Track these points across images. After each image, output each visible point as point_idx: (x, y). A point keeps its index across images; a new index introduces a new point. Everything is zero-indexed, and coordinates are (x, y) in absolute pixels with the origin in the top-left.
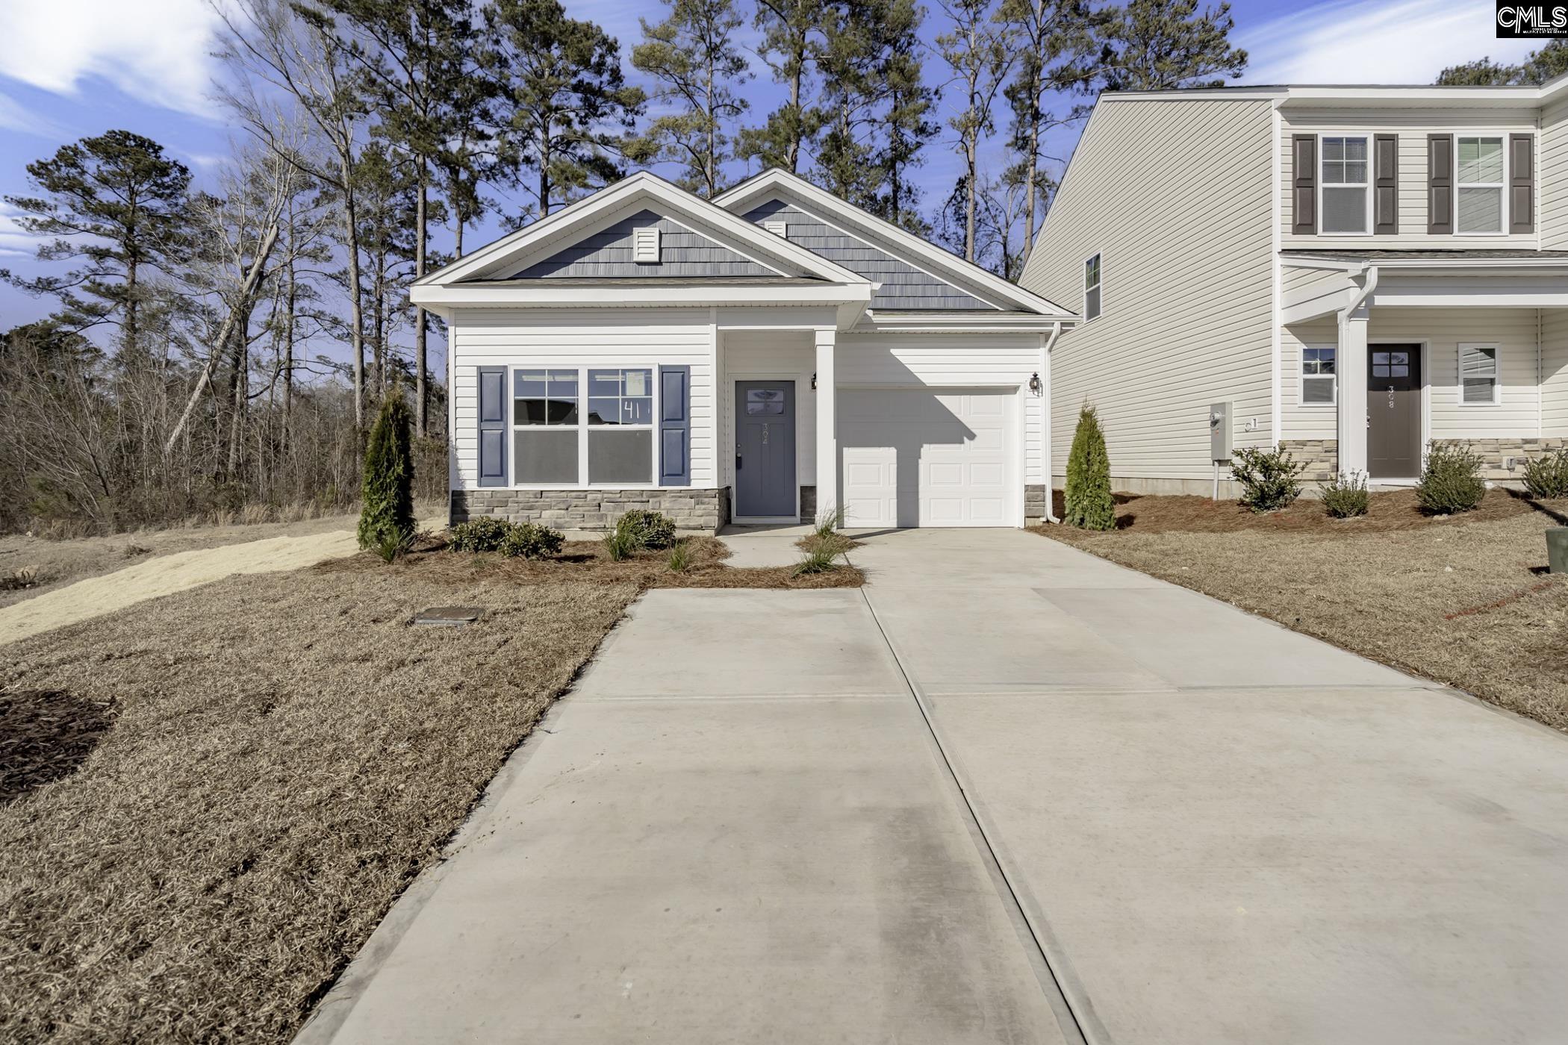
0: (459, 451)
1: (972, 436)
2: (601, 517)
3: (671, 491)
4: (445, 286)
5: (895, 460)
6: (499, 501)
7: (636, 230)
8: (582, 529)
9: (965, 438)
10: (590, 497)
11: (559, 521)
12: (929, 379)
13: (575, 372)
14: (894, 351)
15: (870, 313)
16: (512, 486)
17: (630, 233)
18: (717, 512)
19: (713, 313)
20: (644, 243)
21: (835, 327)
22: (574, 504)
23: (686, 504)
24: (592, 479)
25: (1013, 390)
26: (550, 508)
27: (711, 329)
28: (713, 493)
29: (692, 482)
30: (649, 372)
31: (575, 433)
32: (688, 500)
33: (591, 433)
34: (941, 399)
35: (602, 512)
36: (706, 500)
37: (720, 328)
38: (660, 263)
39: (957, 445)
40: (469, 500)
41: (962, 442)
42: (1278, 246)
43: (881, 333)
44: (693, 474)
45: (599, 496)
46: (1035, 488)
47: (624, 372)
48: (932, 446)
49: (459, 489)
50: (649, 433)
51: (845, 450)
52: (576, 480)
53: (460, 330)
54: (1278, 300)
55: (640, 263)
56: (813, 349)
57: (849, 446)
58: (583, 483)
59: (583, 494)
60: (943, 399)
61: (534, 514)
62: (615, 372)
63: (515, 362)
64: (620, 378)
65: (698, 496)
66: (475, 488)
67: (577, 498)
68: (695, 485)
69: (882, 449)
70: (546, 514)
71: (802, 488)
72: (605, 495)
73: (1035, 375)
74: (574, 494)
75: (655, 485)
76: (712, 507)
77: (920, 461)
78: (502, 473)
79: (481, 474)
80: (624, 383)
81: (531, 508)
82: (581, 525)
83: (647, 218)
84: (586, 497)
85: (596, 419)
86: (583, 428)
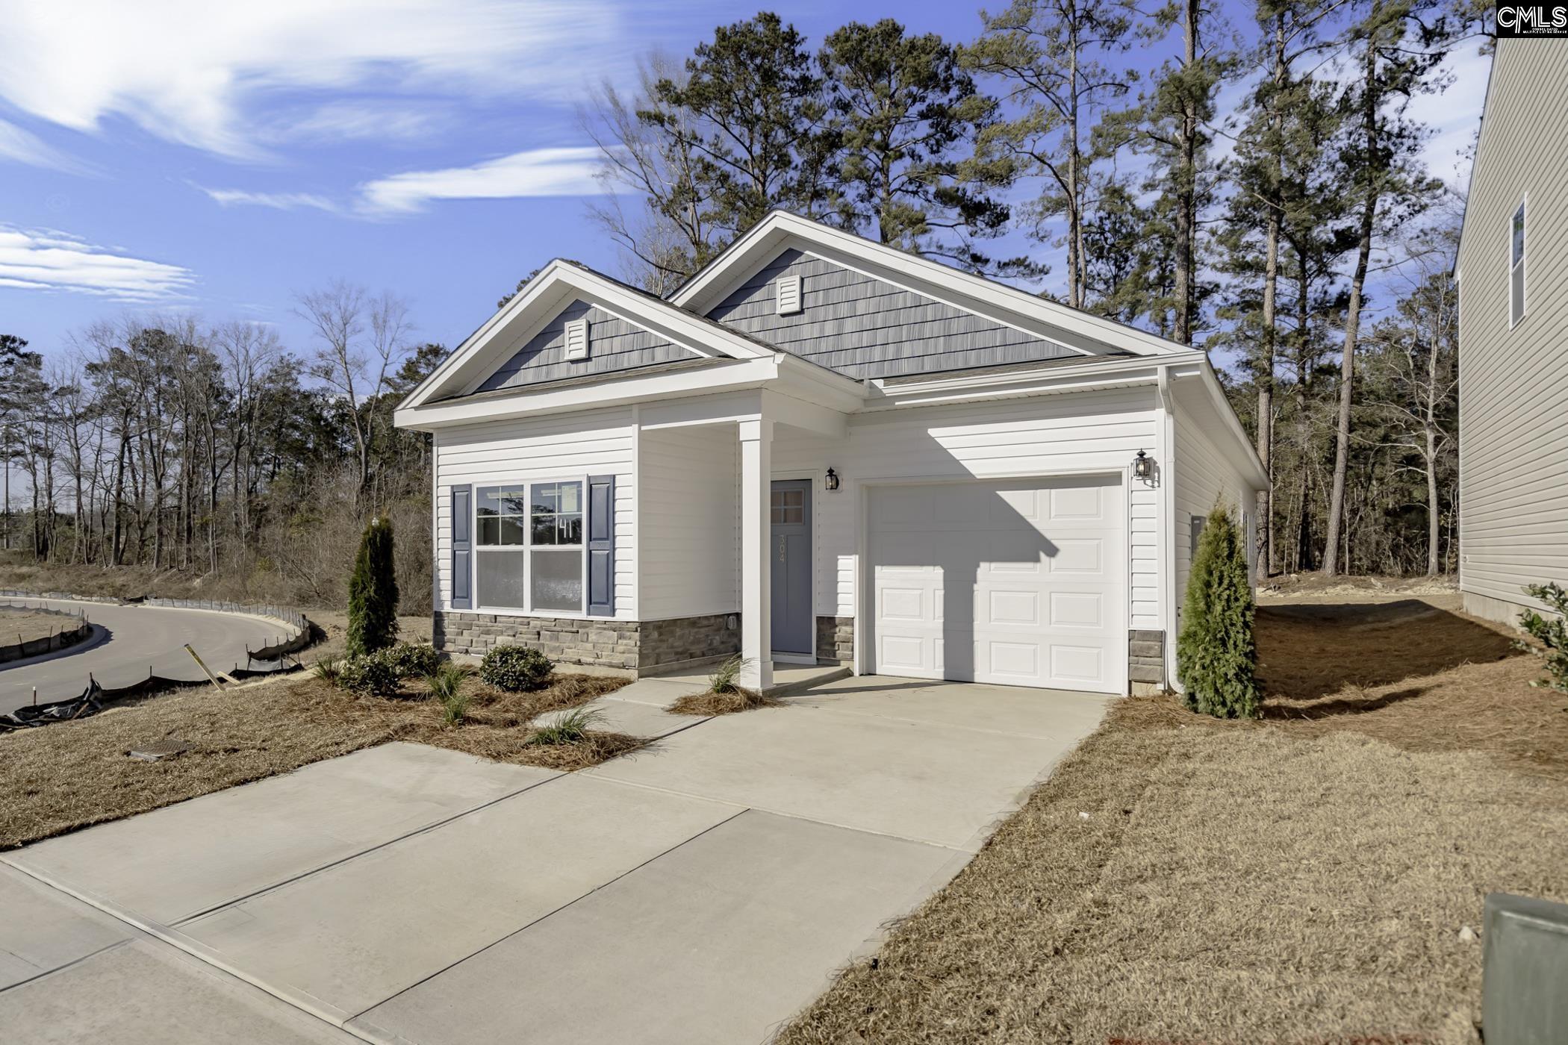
0: (441, 572)
1: (1052, 551)
3: (597, 622)
4: (416, 408)
5: (941, 585)
6: (466, 624)
7: (567, 325)
9: (1042, 555)
10: (532, 624)
12: (980, 469)
13: (521, 487)
14: (933, 432)
15: (879, 384)
16: (475, 611)
17: (562, 331)
18: (637, 649)
19: (635, 410)
20: (574, 338)
21: (759, 416)
22: (520, 630)
23: (609, 638)
24: (534, 605)
25: (1112, 479)
26: (502, 633)
27: (633, 430)
28: (634, 626)
29: (617, 612)
30: (580, 483)
31: (521, 553)
32: (612, 632)
33: (534, 554)
34: (1005, 495)
35: (541, 641)
36: (629, 634)
37: (644, 428)
38: (588, 359)
39: (1030, 565)
40: (446, 622)
41: (1037, 560)
43: (904, 409)
44: (618, 603)
45: (539, 623)
46: (1146, 635)
47: (560, 485)
48: (993, 565)
49: (439, 610)
50: (579, 553)
51: (878, 569)
52: (521, 605)
53: (441, 450)
55: (571, 362)
56: (738, 445)
57: (882, 565)
58: (527, 609)
59: (527, 620)
60: (1007, 495)
61: (490, 639)
62: (551, 486)
63: (479, 480)
64: (556, 493)
65: (620, 628)
66: (450, 609)
67: (521, 624)
68: (621, 616)
70: (498, 639)
71: (820, 619)
72: (544, 623)
73: (1142, 455)
74: (519, 620)
75: (583, 614)
76: (633, 643)
77: (976, 587)
78: (468, 596)
79: (454, 596)
80: (560, 497)
81: (488, 633)
83: (575, 310)
84: (529, 624)
85: (537, 539)
86: (527, 547)
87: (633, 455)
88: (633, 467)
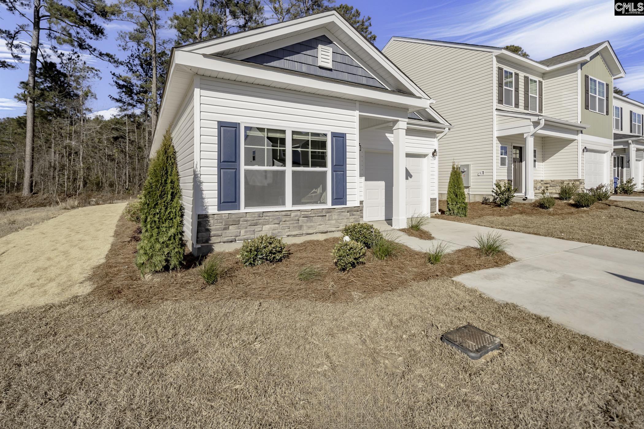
1: (411, 176)
2: (300, 227)
3: (338, 209)
4: (205, 56)
5: (384, 188)
6: (234, 221)
7: (320, 46)
8: (288, 236)
9: (409, 177)
10: (293, 214)
11: (274, 232)
13: (283, 132)
14: (387, 135)
16: (243, 210)
17: (316, 48)
20: (325, 55)
22: (284, 219)
23: (345, 216)
24: (294, 203)
26: (268, 223)
27: (357, 113)
29: (347, 203)
30: (326, 135)
31: (283, 172)
32: (345, 213)
33: (294, 173)
35: (301, 224)
36: (355, 213)
37: (363, 113)
38: (333, 70)
40: (211, 221)
41: (407, 179)
42: (495, 108)
44: (348, 198)
45: (299, 213)
46: (433, 199)
47: (312, 134)
49: (204, 213)
50: (326, 172)
52: (283, 204)
53: (204, 92)
54: (495, 128)
55: (321, 68)
58: (289, 206)
59: (289, 213)
61: (257, 228)
62: (307, 134)
63: (244, 121)
65: (351, 211)
66: (216, 211)
67: (285, 215)
68: (349, 204)
69: (379, 182)
70: (266, 228)
72: (303, 213)
73: (435, 150)
74: (284, 213)
75: (329, 205)
76: (357, 217)
78: (236, 200)
79: (220, 201)
81: (256, 225)
82: (288, 233)
83: (325, 40)
84: (290, 215)
85: (295, 163)
86: (289, 169)
87: (357, 125)
88: (357, 131)
